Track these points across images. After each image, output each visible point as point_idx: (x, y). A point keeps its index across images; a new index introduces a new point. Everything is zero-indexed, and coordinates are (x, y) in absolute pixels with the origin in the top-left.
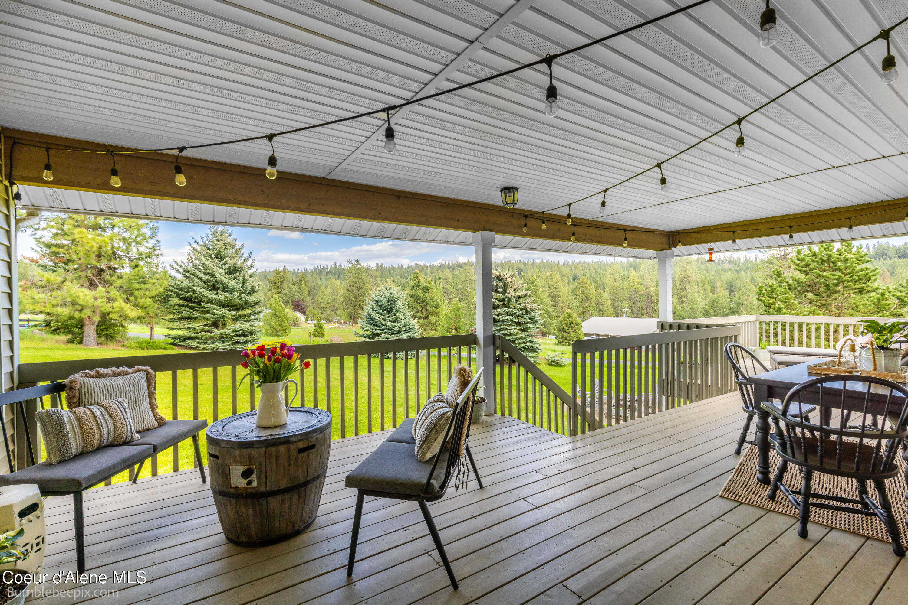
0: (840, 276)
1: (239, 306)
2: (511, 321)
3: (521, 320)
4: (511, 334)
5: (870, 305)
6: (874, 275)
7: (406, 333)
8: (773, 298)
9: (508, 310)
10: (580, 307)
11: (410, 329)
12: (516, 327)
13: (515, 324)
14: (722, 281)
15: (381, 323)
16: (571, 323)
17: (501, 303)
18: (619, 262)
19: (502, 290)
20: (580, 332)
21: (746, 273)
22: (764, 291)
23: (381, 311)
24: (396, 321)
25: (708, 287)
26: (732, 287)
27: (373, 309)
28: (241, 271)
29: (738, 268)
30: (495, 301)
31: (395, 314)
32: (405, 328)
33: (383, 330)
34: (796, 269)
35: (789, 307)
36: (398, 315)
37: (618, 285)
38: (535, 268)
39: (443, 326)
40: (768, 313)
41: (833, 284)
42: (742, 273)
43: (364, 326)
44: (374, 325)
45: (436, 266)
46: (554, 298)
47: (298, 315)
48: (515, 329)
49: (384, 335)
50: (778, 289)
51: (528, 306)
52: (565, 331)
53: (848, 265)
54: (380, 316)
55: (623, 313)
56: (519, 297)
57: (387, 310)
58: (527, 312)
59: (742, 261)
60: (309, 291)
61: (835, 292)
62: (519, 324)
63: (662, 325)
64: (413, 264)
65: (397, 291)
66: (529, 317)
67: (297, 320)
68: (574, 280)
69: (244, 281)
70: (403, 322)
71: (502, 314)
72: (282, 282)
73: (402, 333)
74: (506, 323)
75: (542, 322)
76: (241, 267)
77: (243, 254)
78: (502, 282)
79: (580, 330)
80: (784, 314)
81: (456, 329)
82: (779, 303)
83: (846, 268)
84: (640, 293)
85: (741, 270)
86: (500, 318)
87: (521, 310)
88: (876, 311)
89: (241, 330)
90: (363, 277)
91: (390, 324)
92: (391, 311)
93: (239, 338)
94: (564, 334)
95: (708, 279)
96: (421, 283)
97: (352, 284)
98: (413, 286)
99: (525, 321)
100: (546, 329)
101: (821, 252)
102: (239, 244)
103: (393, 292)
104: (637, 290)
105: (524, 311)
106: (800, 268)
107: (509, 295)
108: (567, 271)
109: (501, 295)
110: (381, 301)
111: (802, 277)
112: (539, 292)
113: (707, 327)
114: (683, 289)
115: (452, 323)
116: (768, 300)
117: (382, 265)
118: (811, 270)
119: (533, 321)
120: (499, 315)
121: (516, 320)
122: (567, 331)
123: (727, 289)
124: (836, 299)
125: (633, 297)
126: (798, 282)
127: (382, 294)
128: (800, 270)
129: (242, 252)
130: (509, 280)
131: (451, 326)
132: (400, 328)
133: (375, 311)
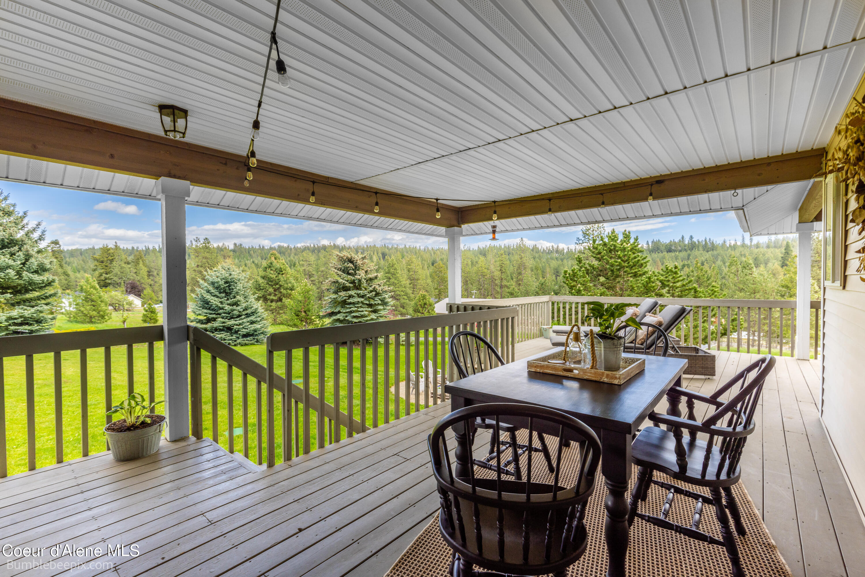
0: (620, 263)
1: (19, 288)
2: (362, 302)
3: (372, 302)
4: (362, 316)
5: (641, 287)
6: (645, 263)
7: (248, 317)
8: (575, 281)
9: (359, 292)
10: (436, 289)
11: (252, 313)
12: (367, 309)
13: (366, 306)
14: (550, 268)
15: (217, 306)
16: (425, 304)
17: (351, 285)
18: (471, 249)
19: (353, 271)
20: (433, 312)
21: (568, 262)
22: (568, 275)
23: (217, 294)
24: (236, 304)
25: (540, 272)
26: (558, 272)
27: (208, 291)
28: (22, 245)
29: (563, 257)
30: (346, 282)
31: (235, 297)
32: (246, 312)
33: (220, 314)
34: (592, 256)
35: (586, 289)
36: (238, 297)
37: (468, 269)
38: (398, 252)
39: (291, 309)
40: (572, 294)
41: (616, 269)
42: (565, 261)
43: (195, 310)
44: (209, 309)
45: (300, 248)
46: (413, 281)
47: (132, 298)
48: (366, 311)
49: (220, 319)
50: (578, 273)
51: (379, 289)
52: (419, 312)
53: (626, 253)
54: (216, 299)
55: (472, 295)
56: (371, 279)
57: (225, 292)
58: (377, 294)
59: (565, 251)
60: (149, 272)
61: (618, 276)
62: (370, 306)
63: (451, 307)
64: (276, 245)
65: (238, 272)
66: (380, 299)
67: (130, 304)
68: (433, 264)
69: (28, 257)
70: (244, 305)
71: (353, 296)
72: (112, 261)
73: (243, 317)
74: (357, 305)
75: (392, 303)
76: (22, 241)
77: (27, 224)
78: (353, 264)
79: (433, 310)
80: (583, 295)
81: (305, 312)
82: (579, 285)
83: (624, 256)
84: (486, 277)
85: (564, 258)
86: (351, 300)
87: (371, 291)
88: (646, 292)
89: (21, 317)
90: (213, 257)
91: (227, 308)
92: (230, 293)
93: (17, 327)
94: (419, 314)
95: (540, 265)
96: (274, 264)
97: (200, 264)
98: (266, 268)
99: (376, 302)
100: (405, 310)
101: (609, 242)
102: (19, 210)
103: (233, 273)
104: (484, 274)
105: (374, 293)
106: (594, 255)
107: (359, 277)
108: (426, 256)
109: (351, 277)
110: (218, 282)
111: (595, 263)
112: (398, 275)
113: (489, 308)
114: (520, 274)
115: (301, 306)
116: (570, 283)
117: (241, 245)
118: (602, 257)
119: (384, 303)
120: (350, 297)
121: (367, 302)
122: (421, 311)
123: (554, 274)
124: (619, 282)
125: (481, 280)
126: (593, 268)
127: (218, 274)
128: (595, 257)
129: (25, 221)
130: (359, 262)
131: (300, 309)
132: (240, 312)
133: (211, 293)
